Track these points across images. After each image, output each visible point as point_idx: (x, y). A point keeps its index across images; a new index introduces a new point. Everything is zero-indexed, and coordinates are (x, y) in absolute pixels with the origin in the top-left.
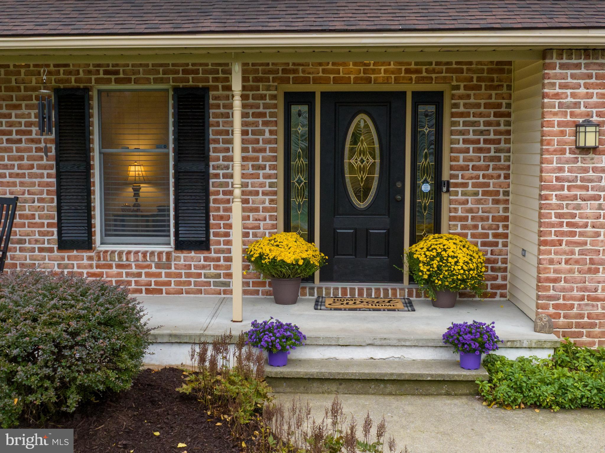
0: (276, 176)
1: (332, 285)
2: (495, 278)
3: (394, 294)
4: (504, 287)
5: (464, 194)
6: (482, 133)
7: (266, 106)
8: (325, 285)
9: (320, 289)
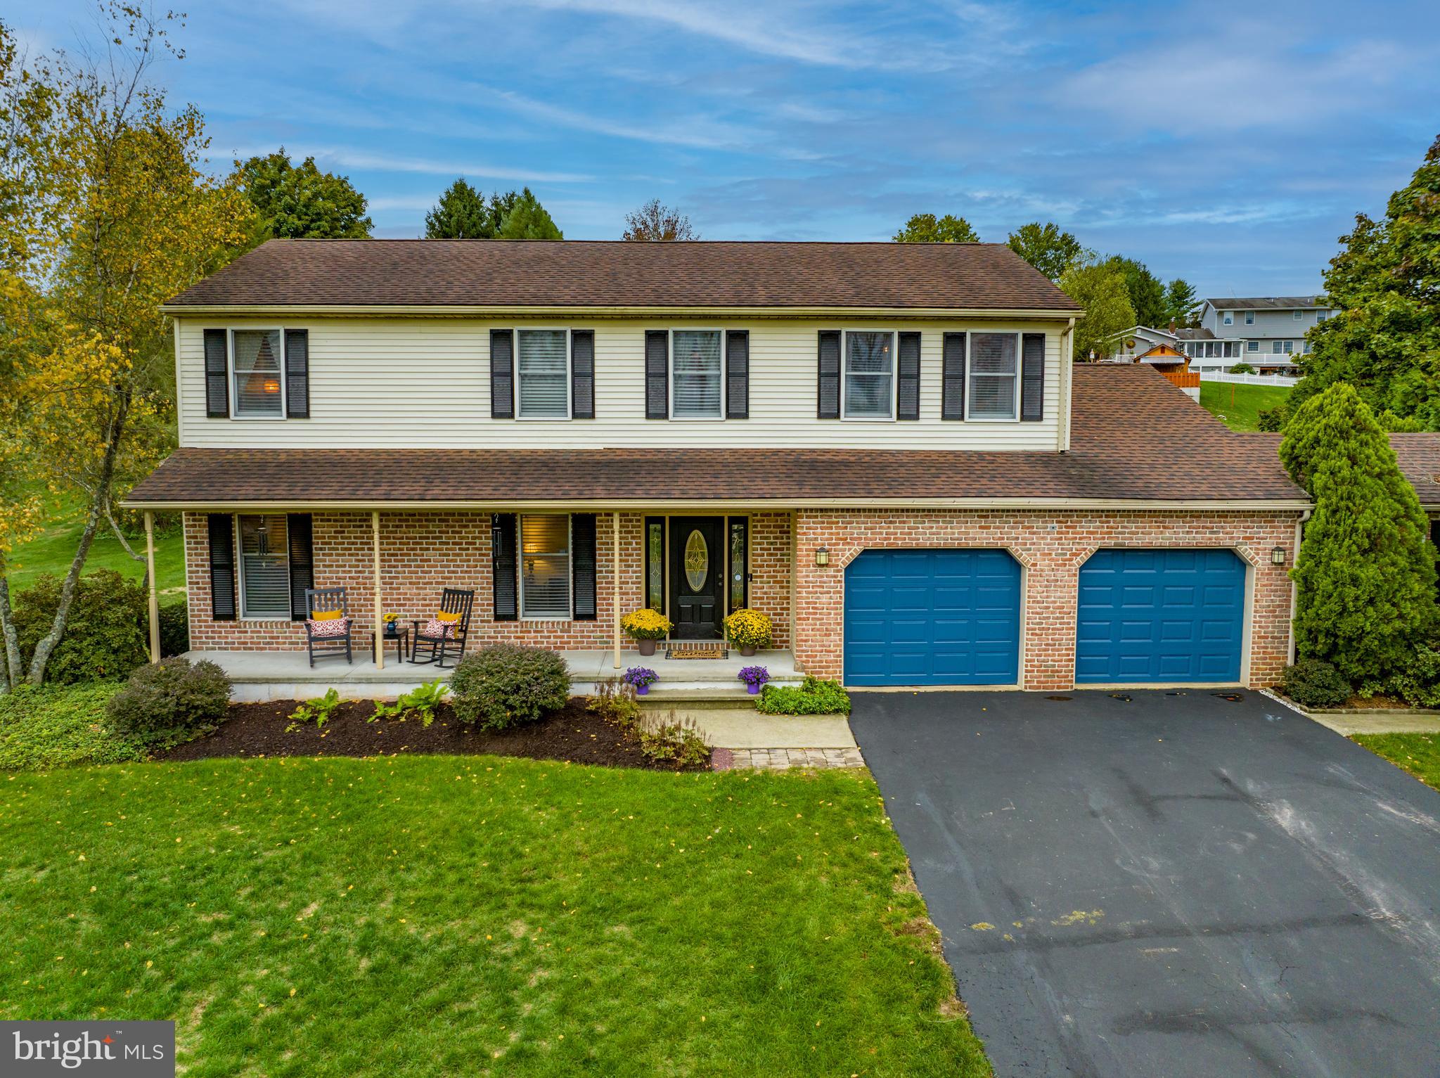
0: (640, 572)
1: (677, 642)
2: (782, 636)
3: (718, 647)
4: (788, 642)
5: (761, 582)
6: (772, 544)
7: (633, 527)
8: (673, 641)
9: (669, 644)
